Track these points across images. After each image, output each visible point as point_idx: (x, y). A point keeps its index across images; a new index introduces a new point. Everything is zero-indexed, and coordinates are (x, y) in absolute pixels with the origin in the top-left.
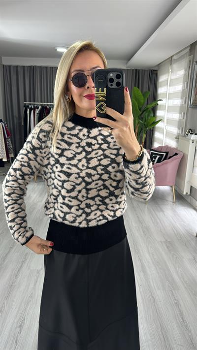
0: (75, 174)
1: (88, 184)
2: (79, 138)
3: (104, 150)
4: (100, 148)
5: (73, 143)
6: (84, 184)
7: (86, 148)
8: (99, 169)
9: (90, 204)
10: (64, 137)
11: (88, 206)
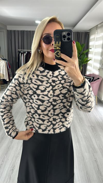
0: (47, 100)
1: (54, 106)
2: (47, 78)
3: (62, 84)
4: (60, 83)
5: (44, 81)
6: (52, 106)
7: (52, 84)
8: (60, 96)
9: (56, 118)
10: (38, 77)
11: (54, 120)
